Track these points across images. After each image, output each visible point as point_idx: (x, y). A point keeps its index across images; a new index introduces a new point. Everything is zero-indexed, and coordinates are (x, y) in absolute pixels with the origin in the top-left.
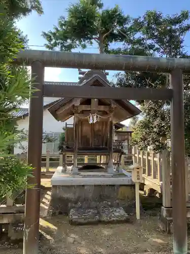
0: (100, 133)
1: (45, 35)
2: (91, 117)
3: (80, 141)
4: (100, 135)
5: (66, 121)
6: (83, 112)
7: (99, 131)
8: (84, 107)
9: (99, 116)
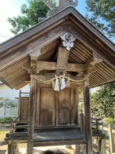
0: (67, 105)
1: (10, 20)
2: (57, 80)
3: (38, 118)
4: (66, 108)
5: (21, 89)
6: (44, 73)
7: (64, 101)
8: (46, 66)
9: (69, 79)
